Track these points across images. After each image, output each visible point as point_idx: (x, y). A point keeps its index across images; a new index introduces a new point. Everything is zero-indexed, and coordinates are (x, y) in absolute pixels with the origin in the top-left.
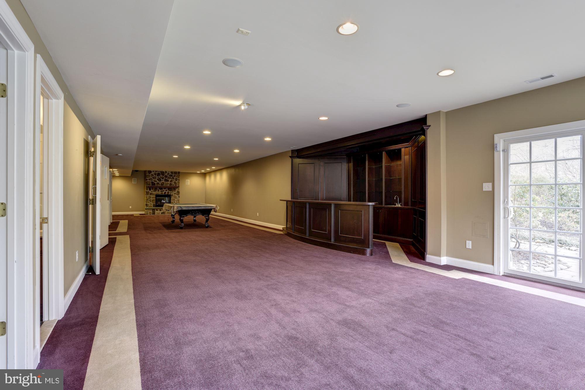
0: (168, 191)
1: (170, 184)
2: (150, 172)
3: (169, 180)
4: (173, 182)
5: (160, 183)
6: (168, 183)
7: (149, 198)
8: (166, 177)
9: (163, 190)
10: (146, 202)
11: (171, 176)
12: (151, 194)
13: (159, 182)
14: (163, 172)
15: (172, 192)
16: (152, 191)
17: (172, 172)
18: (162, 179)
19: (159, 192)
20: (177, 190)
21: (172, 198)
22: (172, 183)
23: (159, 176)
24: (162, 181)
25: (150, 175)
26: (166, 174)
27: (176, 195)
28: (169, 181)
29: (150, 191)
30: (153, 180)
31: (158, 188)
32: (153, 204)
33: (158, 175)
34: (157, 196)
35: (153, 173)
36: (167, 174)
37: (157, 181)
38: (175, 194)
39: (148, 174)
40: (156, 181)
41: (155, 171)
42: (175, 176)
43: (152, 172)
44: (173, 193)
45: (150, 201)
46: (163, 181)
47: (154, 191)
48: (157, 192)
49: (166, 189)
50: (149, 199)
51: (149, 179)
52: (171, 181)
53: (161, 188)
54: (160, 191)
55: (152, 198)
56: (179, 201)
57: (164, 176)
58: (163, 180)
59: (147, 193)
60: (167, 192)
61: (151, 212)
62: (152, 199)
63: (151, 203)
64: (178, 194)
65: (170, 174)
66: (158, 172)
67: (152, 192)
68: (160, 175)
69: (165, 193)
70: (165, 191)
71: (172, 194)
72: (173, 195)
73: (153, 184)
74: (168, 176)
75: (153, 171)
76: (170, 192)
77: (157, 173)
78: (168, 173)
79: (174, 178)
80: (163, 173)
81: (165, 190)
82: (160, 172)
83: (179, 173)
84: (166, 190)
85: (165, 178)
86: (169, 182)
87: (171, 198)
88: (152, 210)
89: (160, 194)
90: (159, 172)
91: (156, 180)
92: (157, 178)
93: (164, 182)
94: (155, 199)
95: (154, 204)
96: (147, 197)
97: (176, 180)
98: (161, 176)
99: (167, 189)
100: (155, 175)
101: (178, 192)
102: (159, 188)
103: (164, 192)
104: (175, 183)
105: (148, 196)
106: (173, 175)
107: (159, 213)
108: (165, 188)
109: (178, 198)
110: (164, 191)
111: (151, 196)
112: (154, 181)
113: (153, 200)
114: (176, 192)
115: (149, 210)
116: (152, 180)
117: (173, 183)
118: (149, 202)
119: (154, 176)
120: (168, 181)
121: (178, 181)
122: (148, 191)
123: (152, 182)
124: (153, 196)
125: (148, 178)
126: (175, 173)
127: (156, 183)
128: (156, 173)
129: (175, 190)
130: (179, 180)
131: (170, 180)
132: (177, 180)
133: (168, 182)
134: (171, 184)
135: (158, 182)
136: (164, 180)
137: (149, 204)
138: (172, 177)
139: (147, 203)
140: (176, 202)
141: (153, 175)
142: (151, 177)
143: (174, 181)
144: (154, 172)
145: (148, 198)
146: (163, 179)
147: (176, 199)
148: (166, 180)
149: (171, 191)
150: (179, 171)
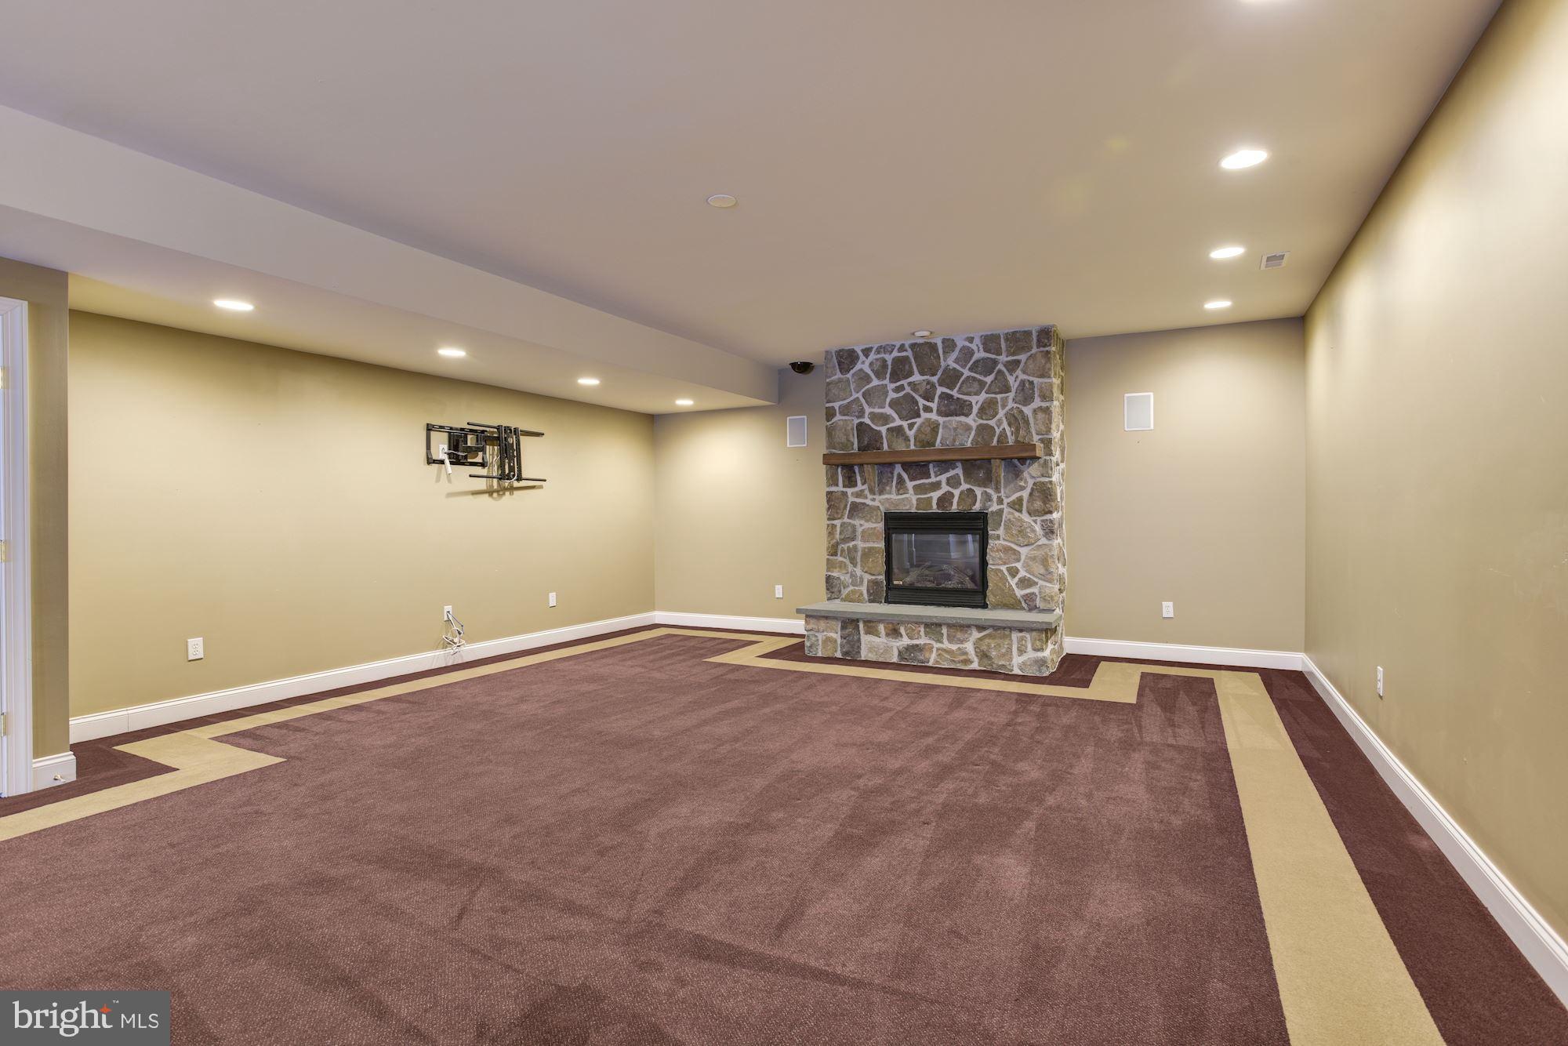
0: (965, 486)
1: (982, 429)
2: (846, 359)
3: (973, 399)
4: (1001, 413)
5: (911, 434)
6: (968, 428)
7: (845, 540)
8: (951, 378)
9: (933, 479)
10: (830, 565)
11: (987, 366)
12: (856, 510)
13: (905, 424)
14: (933, 347)
15: (997, 490)
16: (860, 487)
17: (990, 342)
18: (921, 402)
19: (908, 499)
20: (1031, 473)
21: (1000, 536)
22: (992, 423)
23: (904, 382)
24: (924, 415)
25: (848, 380)
26: (950, 361)
27: (1025, 517)
28: (975, 410)
29: (850, 491)
30: (868, 410)
31: (898, 469)
32: (867, 577)
33: (900, 370)
34: (896, 523)
35: (864, 365)
36: (956, 361)
37: (895, 415)
38: (1017, 505)
39: (838, 375)
40: (885, 419)
41: (881, 349)
42: (1013, 366)
43: (862, 357)
44: (1000, 501)
45: (853, 561)
46: (933, 416)
47: (872, 491)
48: (894, 497)
49: (951, 473)
50: (845, 546)
51: (846, 410)
52: (982, 412)
53: (917, 468)
54: (910, 484)
55: (864, 540)
56: (1045, 561)
57: (935, 379)
58: (928, 409)
59: (834, 503)
60: (956, 492)
61: (836, 636)
62: (860, 544)
63: (858, 571)
64: (1038, 504)
65: (980, 355)
66: (895, 354)
67: (860, 494)
68: (911, 374)
69: (945, 499)
70: (945, 488)
71: (994, 507)
72: (1001, 511)
73: (868, 440)
74: (966, 373)
75: (867, 352)
76: (978, 491)
77: (889, 358)
78: (967, 353)
79: (1011, 379)
80: (925, 354)
81: (948, 483)
82: (909, 353)
83: (1046, 335)
84: (953, 482)
85: (940, 390)
86: (972, 421)
87: (991, 543)
88: (843, 628)
89: (913, 510)
90: (902, 348)
91: (888, 410)
92: (892, 395)
93: (941, 420)
94: (881, 545)
95: (876, 583)
96: (831, 534)
97: (1026, 393)
98: (916, 377)
99: (959, 471)
100: (880, 374)
101: (1045, 494)
102: (906, 466)
103: (935, 495)
104: (1017, 420)
105: (837, 523)
106: (1003, 358)
107: (888, 649)
108: (945, 465)
109: (1043, 541)
110: (936, 486)
111: (856, 522)
112: (873, 416)
113: (868, 553)
114: (1025, 494)
115: (822, 624)
116: (861, 413)
117: (1000, 422)
118: (842, 565)
119: (875, 382)
120: (963, 409)
121: (1037, 403)
122: (840, 488)
123: (862, 428)
124: (868, 525)
125: (836, 405)
126: (1018, 340)
127: (883, 430)
128: (884, 361)
129: (1017, 474)
130: (1044, 398)
131: (977, 400)
132: (1027, 400)
133: (962, 419)
134: (985, 430)
135: (898, 422)
136: (934, 405)
137: (846, 578)
138: (989, 379)
139: (835, 574)
140: (1022, 573)
141: (868, 379)
142: (855, 396)
143: (1011, 404)
144: (872, 356)
145: (838, 536)
146: (928, 397)
147: (1024, 551)
148: (955, 407)
149: (988, 480)
150: (1045, 320)
